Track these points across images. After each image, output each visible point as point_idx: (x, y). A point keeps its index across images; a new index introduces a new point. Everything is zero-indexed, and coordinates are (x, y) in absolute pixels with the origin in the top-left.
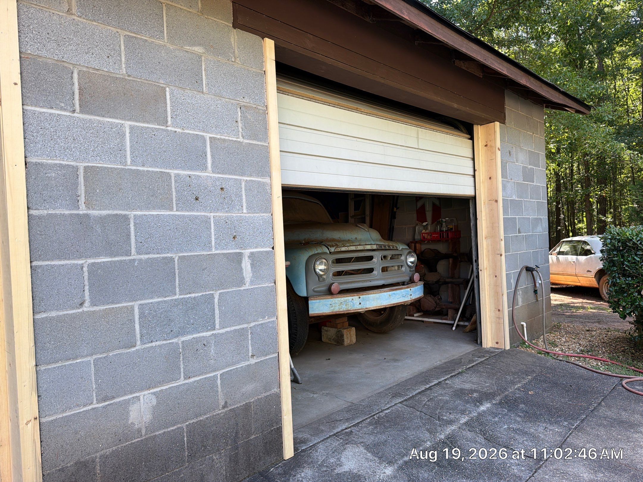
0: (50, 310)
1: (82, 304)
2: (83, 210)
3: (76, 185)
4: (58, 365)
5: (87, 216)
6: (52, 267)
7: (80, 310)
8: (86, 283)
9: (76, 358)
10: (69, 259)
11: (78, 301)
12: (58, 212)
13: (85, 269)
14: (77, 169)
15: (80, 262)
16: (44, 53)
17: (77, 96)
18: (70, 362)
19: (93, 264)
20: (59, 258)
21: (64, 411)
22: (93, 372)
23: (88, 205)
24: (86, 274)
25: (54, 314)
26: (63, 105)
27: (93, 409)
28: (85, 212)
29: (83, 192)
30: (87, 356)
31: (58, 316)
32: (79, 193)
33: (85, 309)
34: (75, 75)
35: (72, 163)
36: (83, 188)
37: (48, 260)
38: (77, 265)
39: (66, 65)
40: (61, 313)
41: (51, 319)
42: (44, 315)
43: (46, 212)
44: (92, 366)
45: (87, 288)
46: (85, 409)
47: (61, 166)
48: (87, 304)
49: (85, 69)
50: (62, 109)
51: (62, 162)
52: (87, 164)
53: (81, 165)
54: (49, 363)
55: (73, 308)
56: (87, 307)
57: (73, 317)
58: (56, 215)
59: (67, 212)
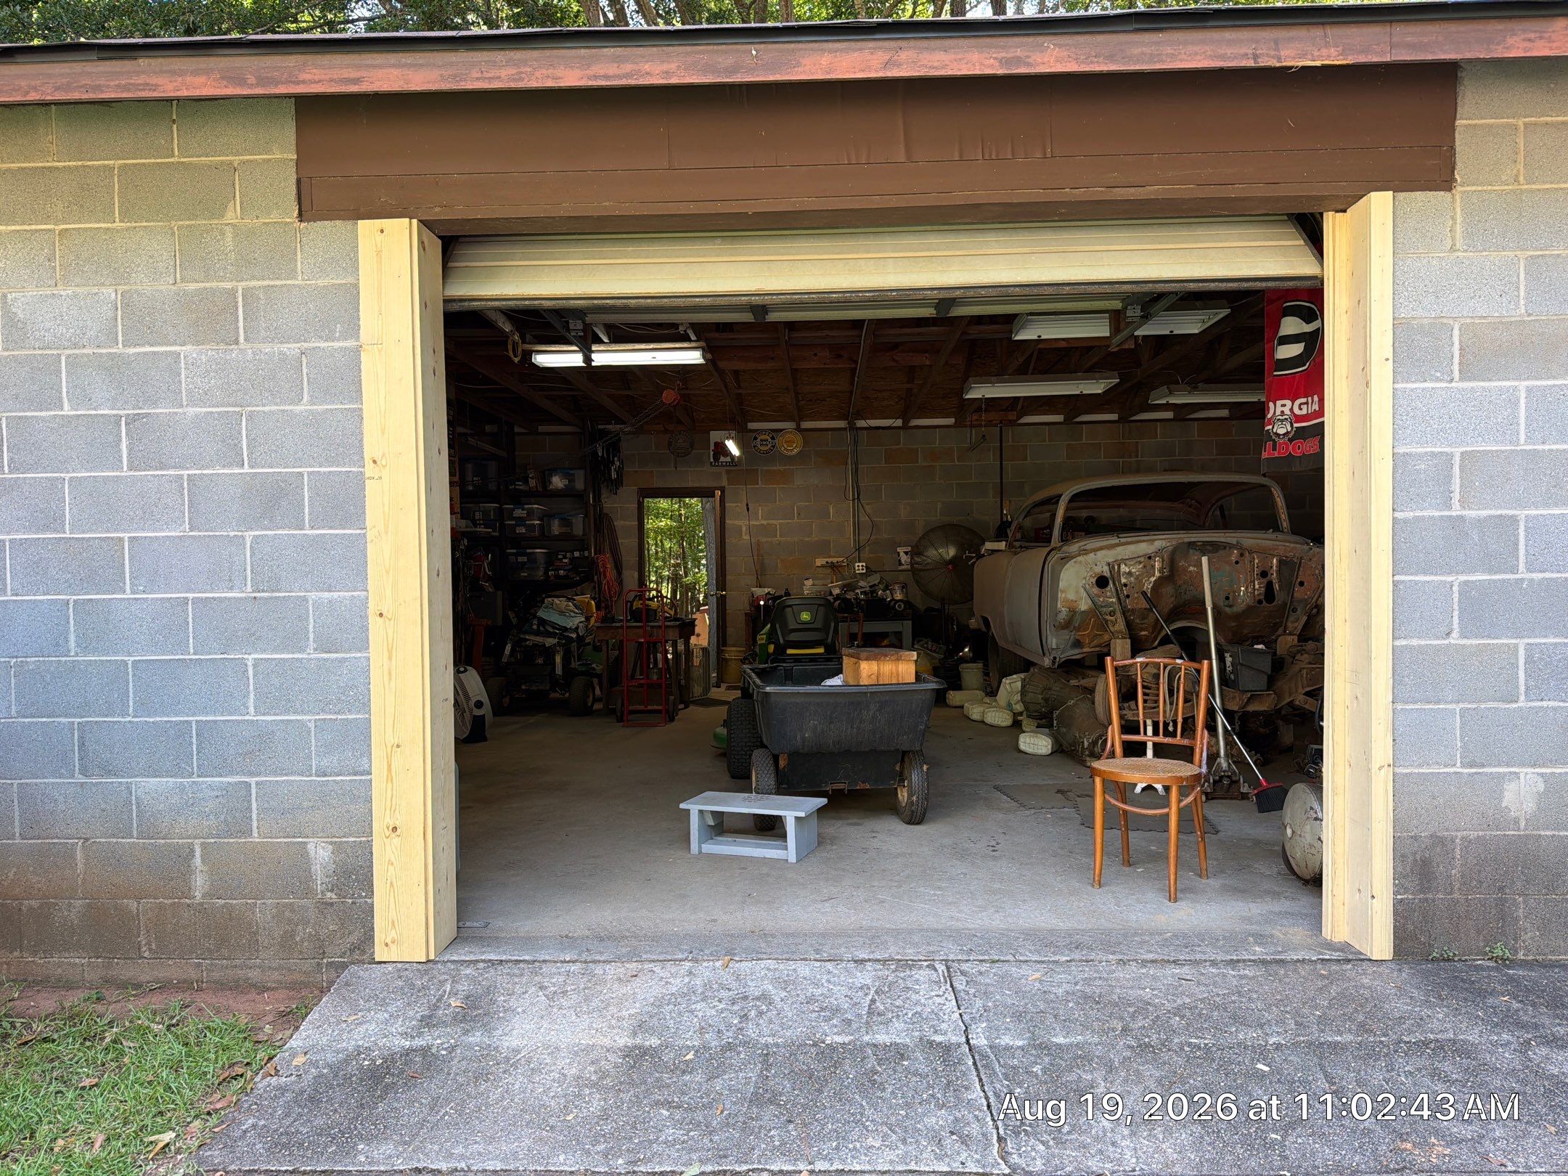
0: (1411, 637)
1: (1448, 634)
2: (1456, 511)
3: (1449, 477)
4: (1417, 707)
5: (1461, 518)
6: (1416, 583)
7: (1446, 642)
8: (1456, 607)
9: (1438, 702)
10: (1436, 575)
11: (1444, 629)
12: (1425, 513)
13: (1455, 588)
14: (1452, 455)
15: (1450, 579)
16: (1420, 313)
17: (1456, 360)
18: (1431, 707)
19: (1466, 583)
20: (1425, 573)
21: (1420, 766)
22: (1458, 725)
23: (1464, 503)
24: (1456, 595)
25: (1415, 642)
26: (1438, 374)
27: (1456, 773)
28: (1459, 513)
29: (1458, 486)
30: (1451, 702)
31: (1419, 646)
32: (1452, 489)
33: (1453, 641)
34: (1456, 332)
35: (1445, 450)
36: (1458, 481)
37: (1412, 574)
38: (1445, 582)
39: (1445, 321)
40: (1423, 643)
41: (1411, 648)
42: (1404, 642)
43: (1412, 514)
44: (1458, 717)
45: (1456, 613)
46: (1446, 770)
47: (1433, 455)
48: (1455, 634)
49: (1468, 321)
50: (1438, 380)
51: (1433, 449)
52: (1464, 449)
53: (1457, 451)
54: (1407, 703)
55: (1438, 638)
56: (1455, 639)
57: (1437, 649)
58: (1423, 518)
59: (1437, 514)
